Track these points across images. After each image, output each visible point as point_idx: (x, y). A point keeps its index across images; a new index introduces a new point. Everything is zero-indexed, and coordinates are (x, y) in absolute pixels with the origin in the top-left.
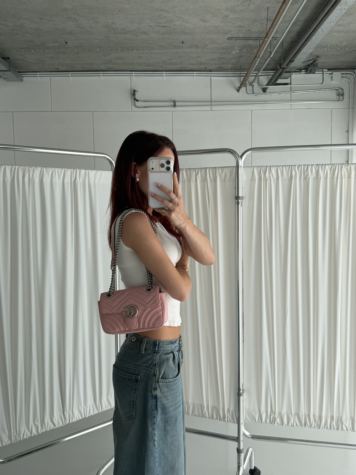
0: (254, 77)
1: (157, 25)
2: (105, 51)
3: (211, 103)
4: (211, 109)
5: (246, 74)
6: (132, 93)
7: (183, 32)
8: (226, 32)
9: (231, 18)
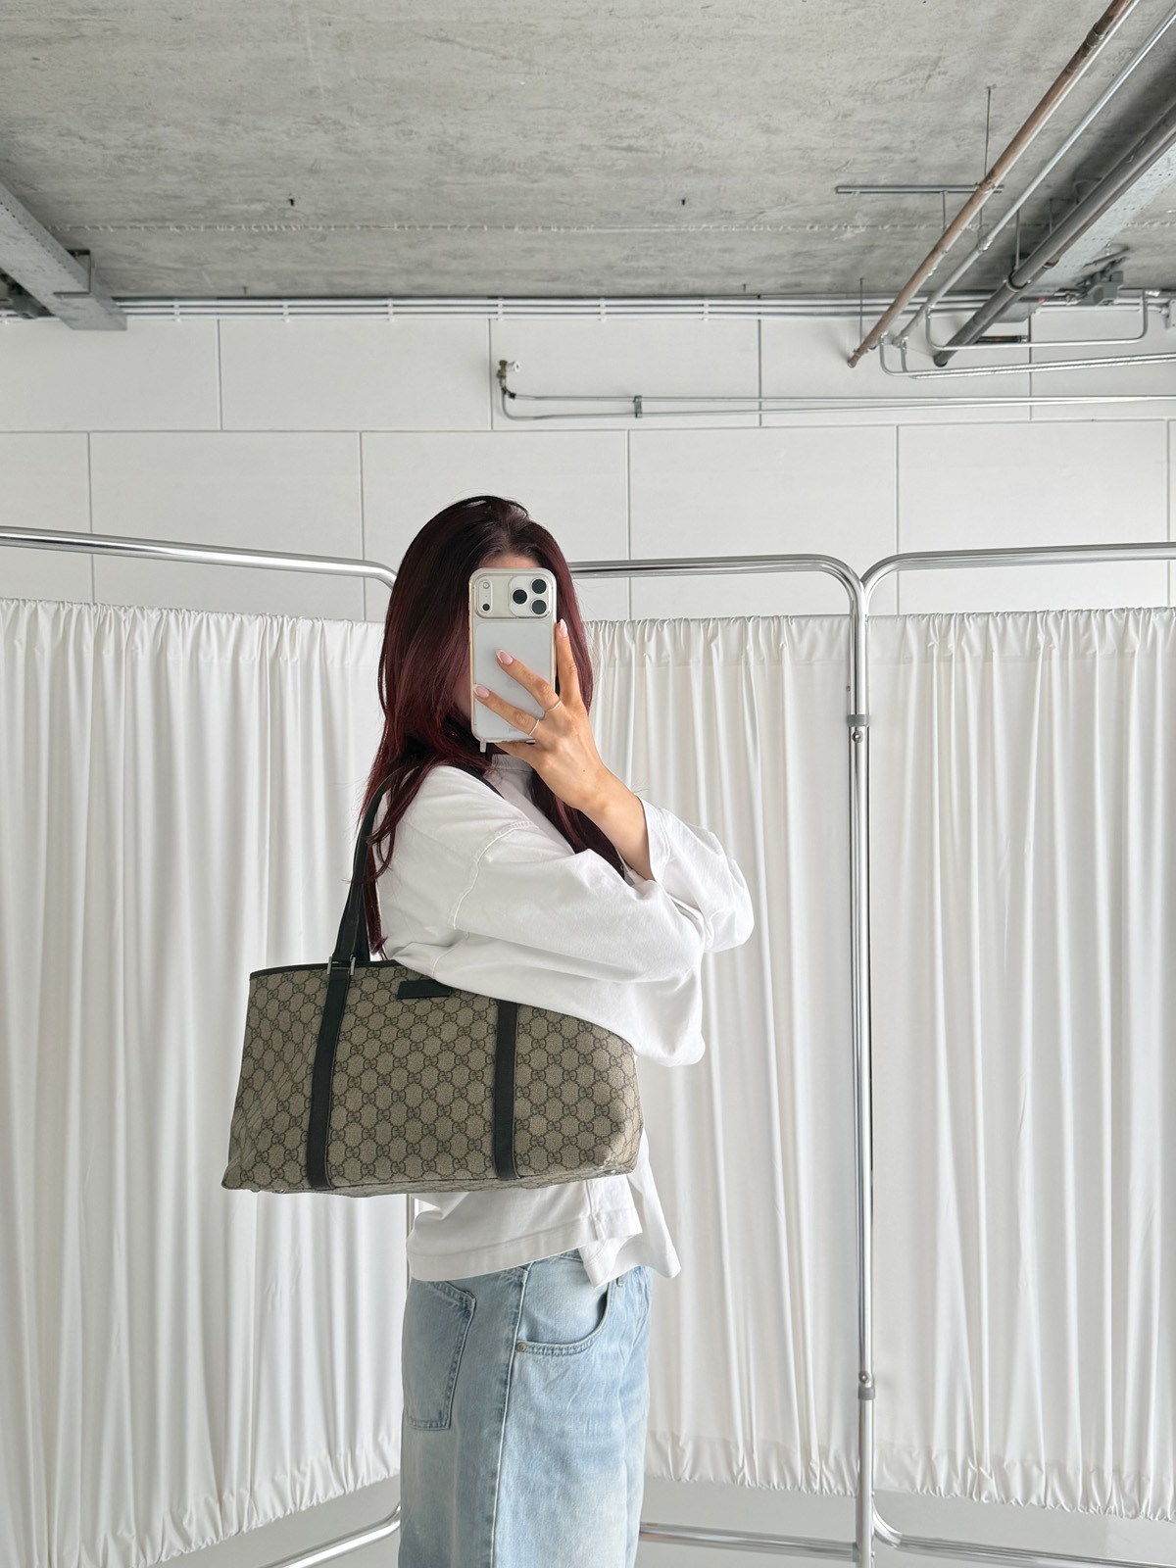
0: (912, 316)
1: (611, 143)
2: (418, 229)
3: (760, 403)
4: (761, 423)
5: (892, 306)
6: (495, 373)
7: (690, 167)
8: (835, 167)
9: (860, 122)
